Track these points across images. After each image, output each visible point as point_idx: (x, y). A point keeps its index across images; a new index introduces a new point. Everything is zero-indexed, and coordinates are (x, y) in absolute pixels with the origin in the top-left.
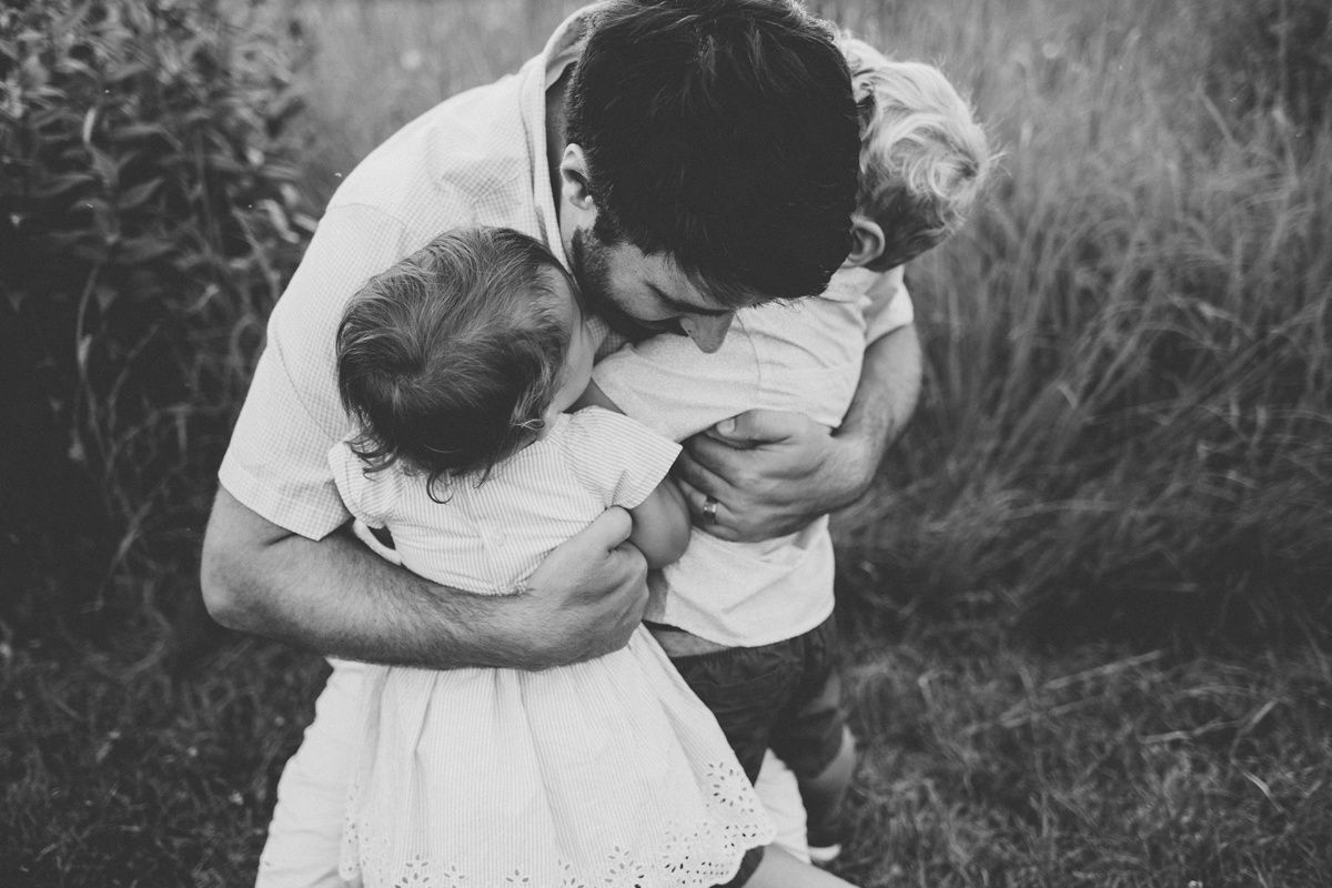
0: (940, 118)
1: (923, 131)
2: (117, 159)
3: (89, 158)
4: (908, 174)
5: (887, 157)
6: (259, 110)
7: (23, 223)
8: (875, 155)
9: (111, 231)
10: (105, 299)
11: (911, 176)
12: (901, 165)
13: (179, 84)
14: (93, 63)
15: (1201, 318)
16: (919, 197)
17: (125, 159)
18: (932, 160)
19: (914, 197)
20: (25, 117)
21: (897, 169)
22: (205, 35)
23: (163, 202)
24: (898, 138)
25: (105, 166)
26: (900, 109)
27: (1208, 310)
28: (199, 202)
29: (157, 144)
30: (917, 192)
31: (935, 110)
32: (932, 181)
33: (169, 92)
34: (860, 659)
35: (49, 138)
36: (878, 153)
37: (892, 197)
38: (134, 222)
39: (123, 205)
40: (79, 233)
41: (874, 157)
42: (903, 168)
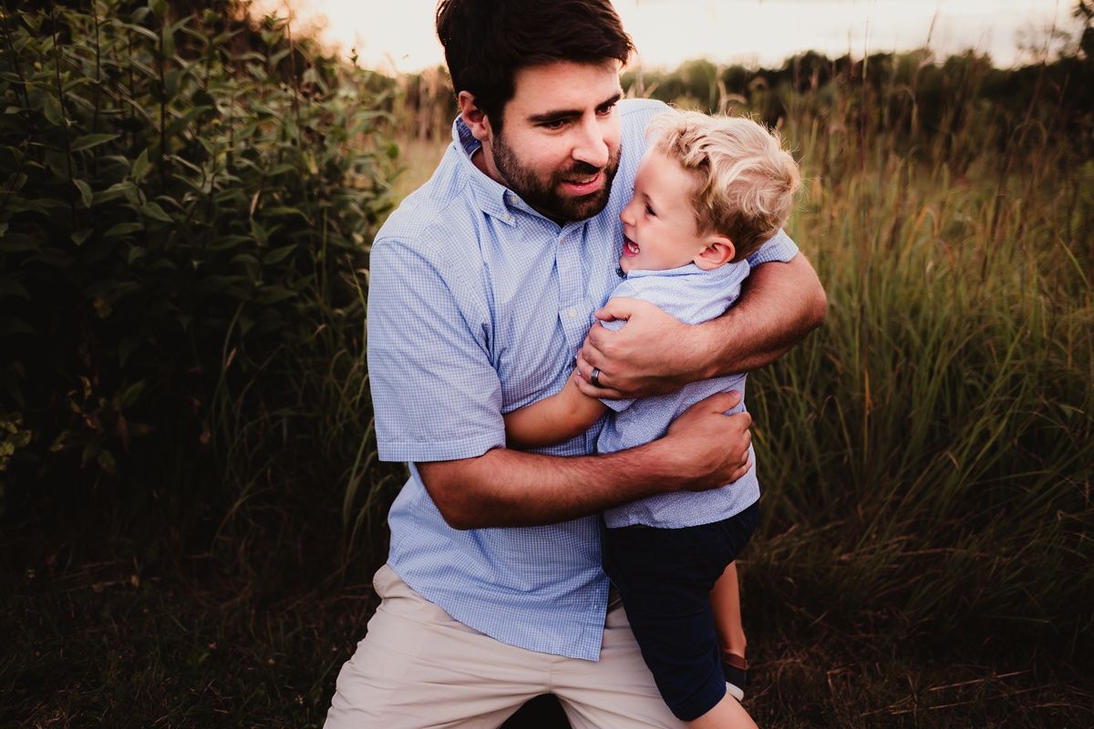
0: (758, 159)
1: (747, 172)
2: (267, 229)
3: (249, 228)
4: (741, 204)
5: (725, 196)
6: (363, 206)
7: (200, 266)
8: (717, 195)
9: (257, 279)
10: (246, 326)
11: (744, 204)
12: (736, 198)
13: (314, 182)
14: (258, 162)
15: (1063, 414)
16: (752, 217)
17: (274, 229)
18: (756, 190)
19: (749, 216)
20: (210, 195)
21: (733, 202)
22: (335, 151)
23: (293, 262)
24: (731, 181)
25: (258, 234)
26: (729, 160)
27: (1068, 409)
28: (319, 264)
29: (296, 222)
30: (750, 214)
31: (753, 155)
32: (759, 205)
33: (310, 186)
34: (779, 654)
35: (225, 210)
36: (719, 194)
37: (734, 219)
38: (273, 274)
39: (267, 262)
40: (235, 278)
41: (716, 197)
42: (738, 201)
